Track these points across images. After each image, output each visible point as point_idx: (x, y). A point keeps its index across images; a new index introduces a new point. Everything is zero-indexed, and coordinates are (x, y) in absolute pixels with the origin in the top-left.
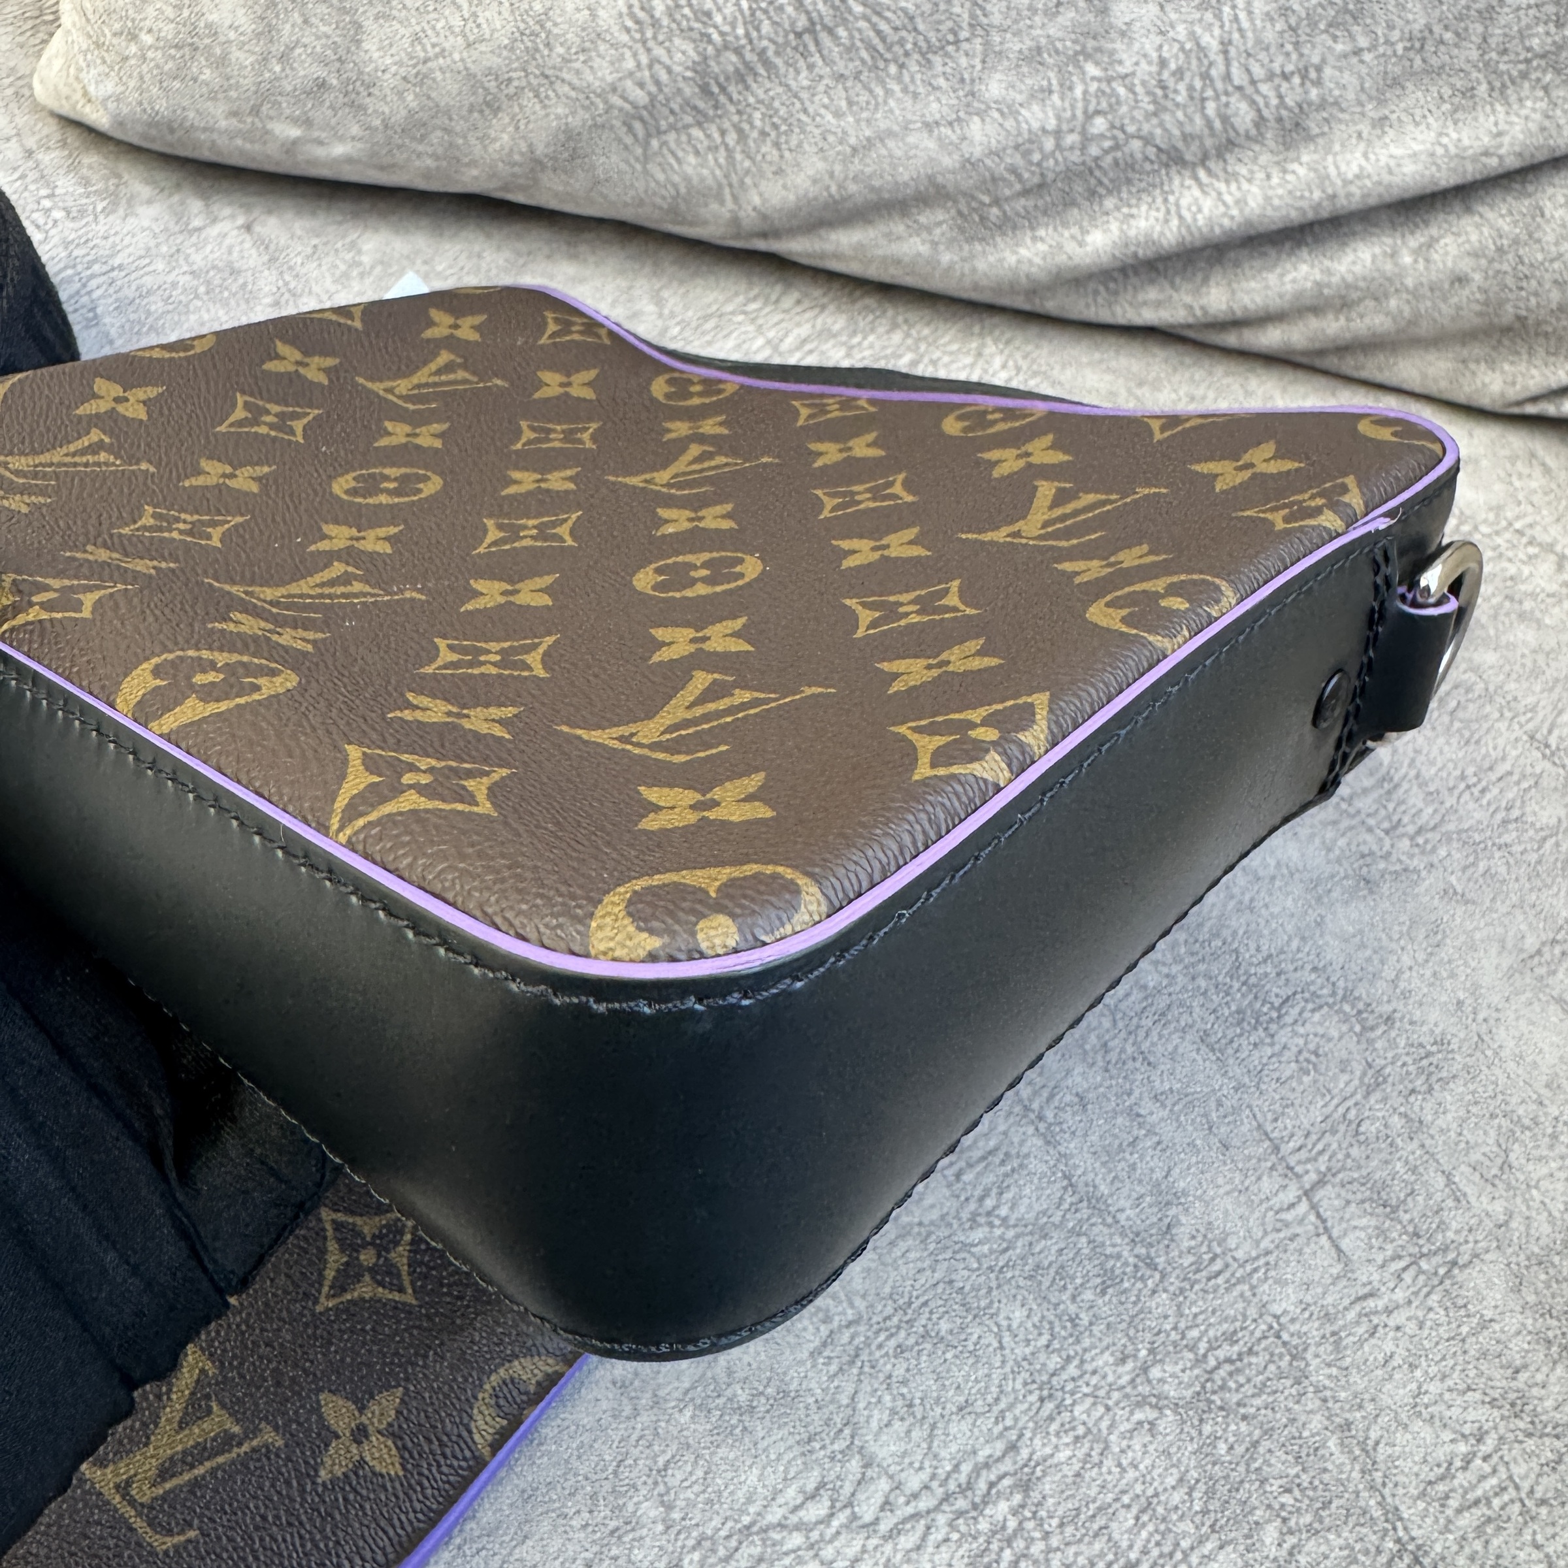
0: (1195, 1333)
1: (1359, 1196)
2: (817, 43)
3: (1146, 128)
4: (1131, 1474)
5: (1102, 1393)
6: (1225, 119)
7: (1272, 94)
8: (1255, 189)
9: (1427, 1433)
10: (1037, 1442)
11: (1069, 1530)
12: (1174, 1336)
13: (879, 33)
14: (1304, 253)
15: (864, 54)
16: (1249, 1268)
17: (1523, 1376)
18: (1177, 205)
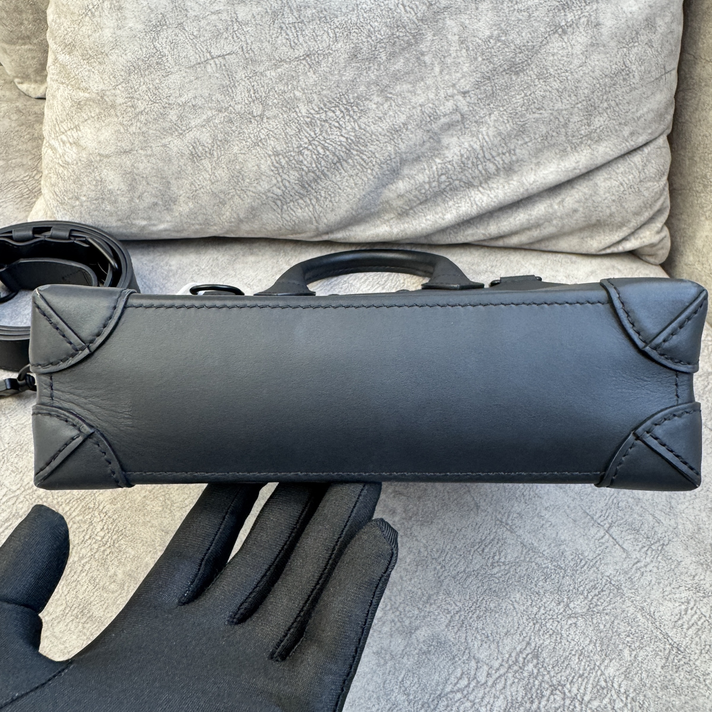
0: (581, 588)
1: (625, 529)
2: (342, 166)
3: (459, 176)
4: (573, 643)
5: (555, 617)
6: (486, 170)
7: (500, 160)
8: (500, 191)
9: (670, 604)
10: (537, 639)
11: (556, 668)
12: (574, 591)
13: (363, 159)
14: (521, 210)
15: (358, 167)
16: (594, 561)
17: (697, 578)
18: (474, 200)
